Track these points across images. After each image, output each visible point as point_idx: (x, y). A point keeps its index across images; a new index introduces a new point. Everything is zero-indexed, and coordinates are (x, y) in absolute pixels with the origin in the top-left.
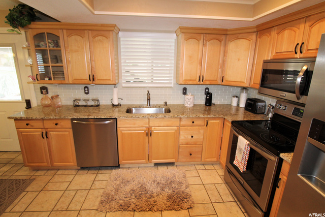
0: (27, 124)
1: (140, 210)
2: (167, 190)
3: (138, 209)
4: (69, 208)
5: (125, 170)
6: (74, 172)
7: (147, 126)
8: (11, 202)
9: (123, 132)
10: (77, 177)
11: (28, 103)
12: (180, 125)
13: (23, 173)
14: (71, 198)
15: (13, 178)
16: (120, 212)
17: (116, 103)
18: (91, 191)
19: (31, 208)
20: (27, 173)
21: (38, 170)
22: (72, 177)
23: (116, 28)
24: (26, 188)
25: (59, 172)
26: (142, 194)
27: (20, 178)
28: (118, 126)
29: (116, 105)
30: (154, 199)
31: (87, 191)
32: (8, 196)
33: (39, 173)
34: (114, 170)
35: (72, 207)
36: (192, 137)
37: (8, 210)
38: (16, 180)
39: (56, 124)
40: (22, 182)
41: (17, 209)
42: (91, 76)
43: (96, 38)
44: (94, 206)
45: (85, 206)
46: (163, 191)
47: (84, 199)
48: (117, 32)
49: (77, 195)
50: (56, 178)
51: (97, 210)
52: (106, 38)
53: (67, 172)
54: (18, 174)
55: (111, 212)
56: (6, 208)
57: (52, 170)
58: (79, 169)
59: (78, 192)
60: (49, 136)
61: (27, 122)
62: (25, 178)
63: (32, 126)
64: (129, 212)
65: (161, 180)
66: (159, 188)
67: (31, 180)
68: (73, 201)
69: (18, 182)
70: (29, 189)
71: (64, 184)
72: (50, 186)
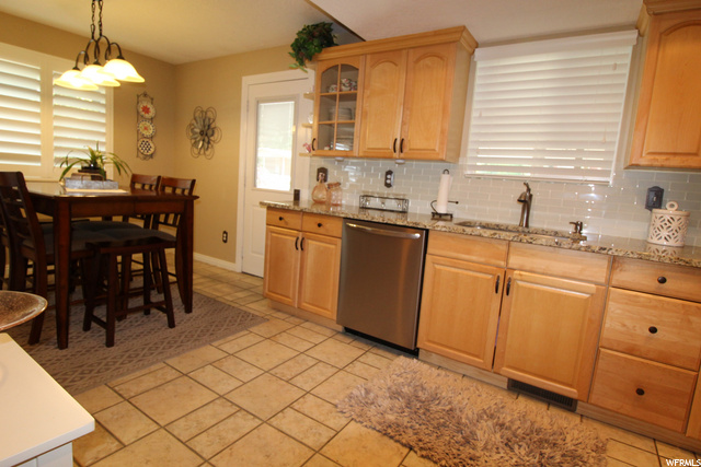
0: (281, 219)
1: (424, 453)
2: (523, 452)
3: (421, 449)
4: (293, 381)
5: (426, 366)
6: (329, 333)
7: (503, 263)
8: (224, 336)
9: (437, 267)
10: (330, 343)
11: (297, 194)
12: (609, 281)
13: (259, 308)
14: (304, 367)
15: (244, 308)
16: (378, 434)
17: (442, 209)
18: (341, 374)
19: (243, 355)
20: (263, 309)
21: (279, 311)
22: (321, 339)
23: (464, 34)
24: (251, 326)
25: (307, 325)
26: (444, 425)
27: (252, 312)
28: (429, 250)
29: (441, 215)
30: (471, 451)
31: (335, 370)
32: (225, 327)
33: (279, 315)
34: (402, 357)
35: (299, 381)
36: (653, 330)
37: (216, 344)
38: (246, 312)
39: (319, 225)
40: (251, 316)
41: (227, 347)
42: (398, 143)
43: (421, 62)
44: (334, 398)
45: (319, 391)
46: (507, 449)
47: (324, 378)
48: (470, 50)
49: (315, 368)
50: (297, 331)
51: (336, 406)
52: (441, 58)
53: (317, 328)
54: (251, 306)
55: (359, 424)
56: (214, 340)
57: (298, 317)
58: (339, 332)
59: (321, 364)
60: (305, 247)
61: (282, 215)
62: (257, 314)
63: (286, 223)
64: (398, 445)
65: (512, 422)
66: (498, 436)
67: (264, 320)
68: (305, 374)
69: (246, 314)
70: (255, 329)
71: (305, 343)
72: (283, 338)
